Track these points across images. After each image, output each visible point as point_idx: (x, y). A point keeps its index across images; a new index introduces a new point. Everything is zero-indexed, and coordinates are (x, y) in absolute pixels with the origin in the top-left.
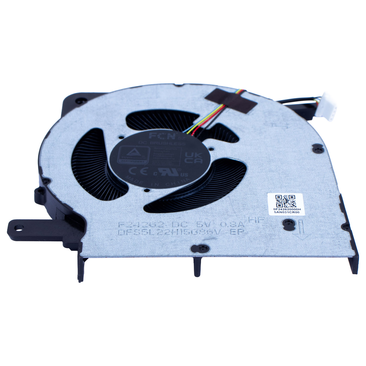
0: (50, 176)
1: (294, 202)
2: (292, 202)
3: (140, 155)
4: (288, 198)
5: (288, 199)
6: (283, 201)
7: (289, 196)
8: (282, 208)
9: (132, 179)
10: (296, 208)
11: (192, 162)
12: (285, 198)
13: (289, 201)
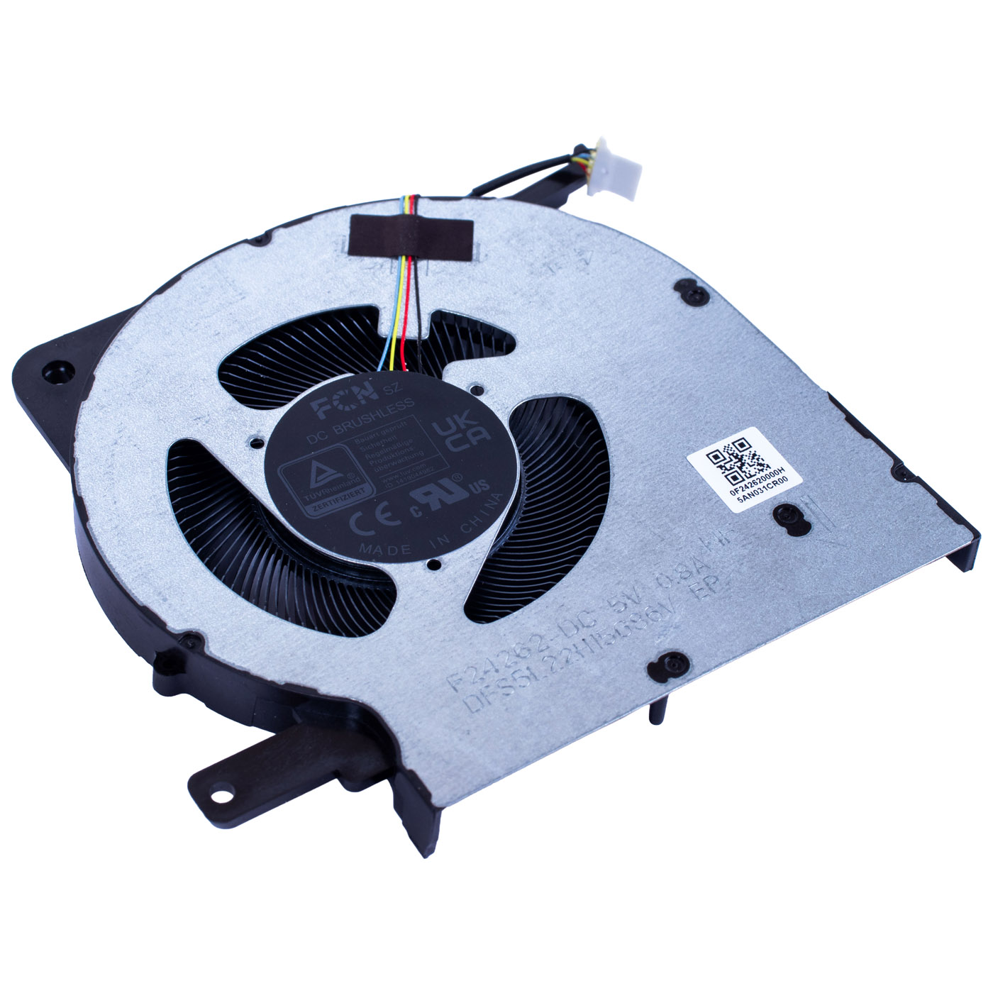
0: (189, 624)
1: (754, 455)
2: (753, 458)
3: (340, 475)
4: (737, 451)
5: (740, 454)
6: (732, 463)
7: (733, 443)
8: (746, 482)
9: (378, 549)
10: (772, 470)
11: (466, 446)
12: (732, 454)
13: (745, 458)
